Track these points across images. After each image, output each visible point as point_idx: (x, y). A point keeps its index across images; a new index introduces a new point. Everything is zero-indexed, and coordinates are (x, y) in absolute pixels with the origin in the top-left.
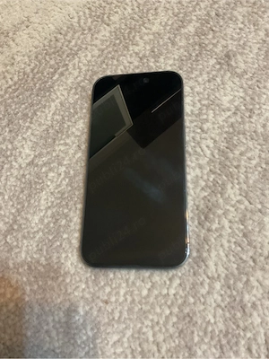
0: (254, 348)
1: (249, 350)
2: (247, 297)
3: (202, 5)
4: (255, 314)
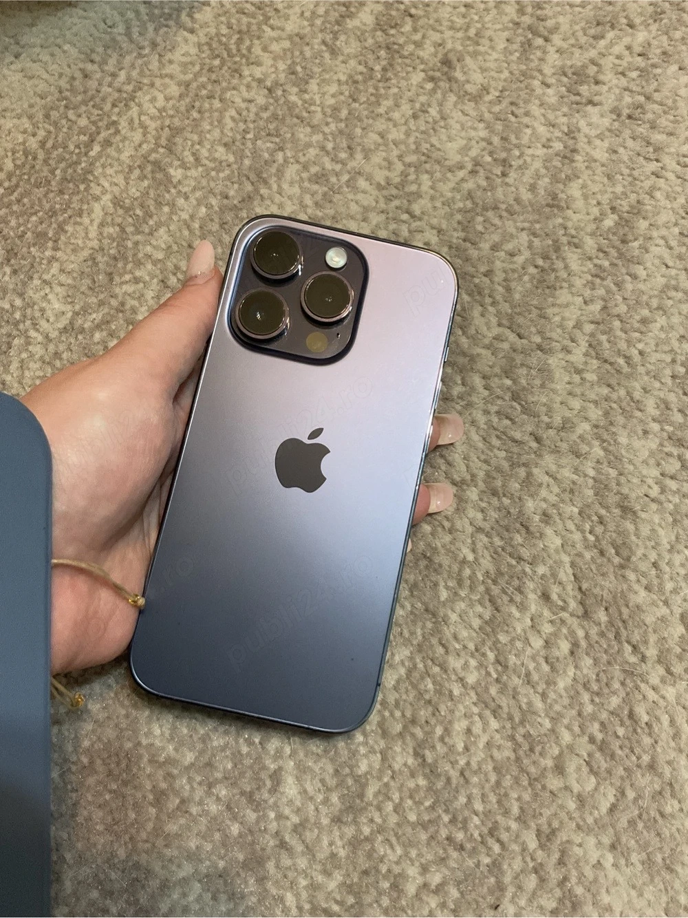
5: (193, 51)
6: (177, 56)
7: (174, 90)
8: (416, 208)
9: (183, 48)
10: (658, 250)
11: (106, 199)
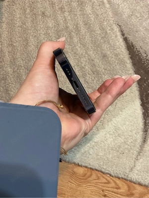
1: (89, 74)
2: (83, 65)
4: (86, 67)
5: (6, 26)
7: (7, 33)
8: (50, 35)
11: (7, 52)
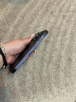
0: (54, 63)
1: (53, 64)
2: (53, 55)
3: (48, 1)
4: (54, 58)
5: (28, 6)
6: (26, 6)
8: (47, 26)
9: (27, 5)
10: (68, 34)
